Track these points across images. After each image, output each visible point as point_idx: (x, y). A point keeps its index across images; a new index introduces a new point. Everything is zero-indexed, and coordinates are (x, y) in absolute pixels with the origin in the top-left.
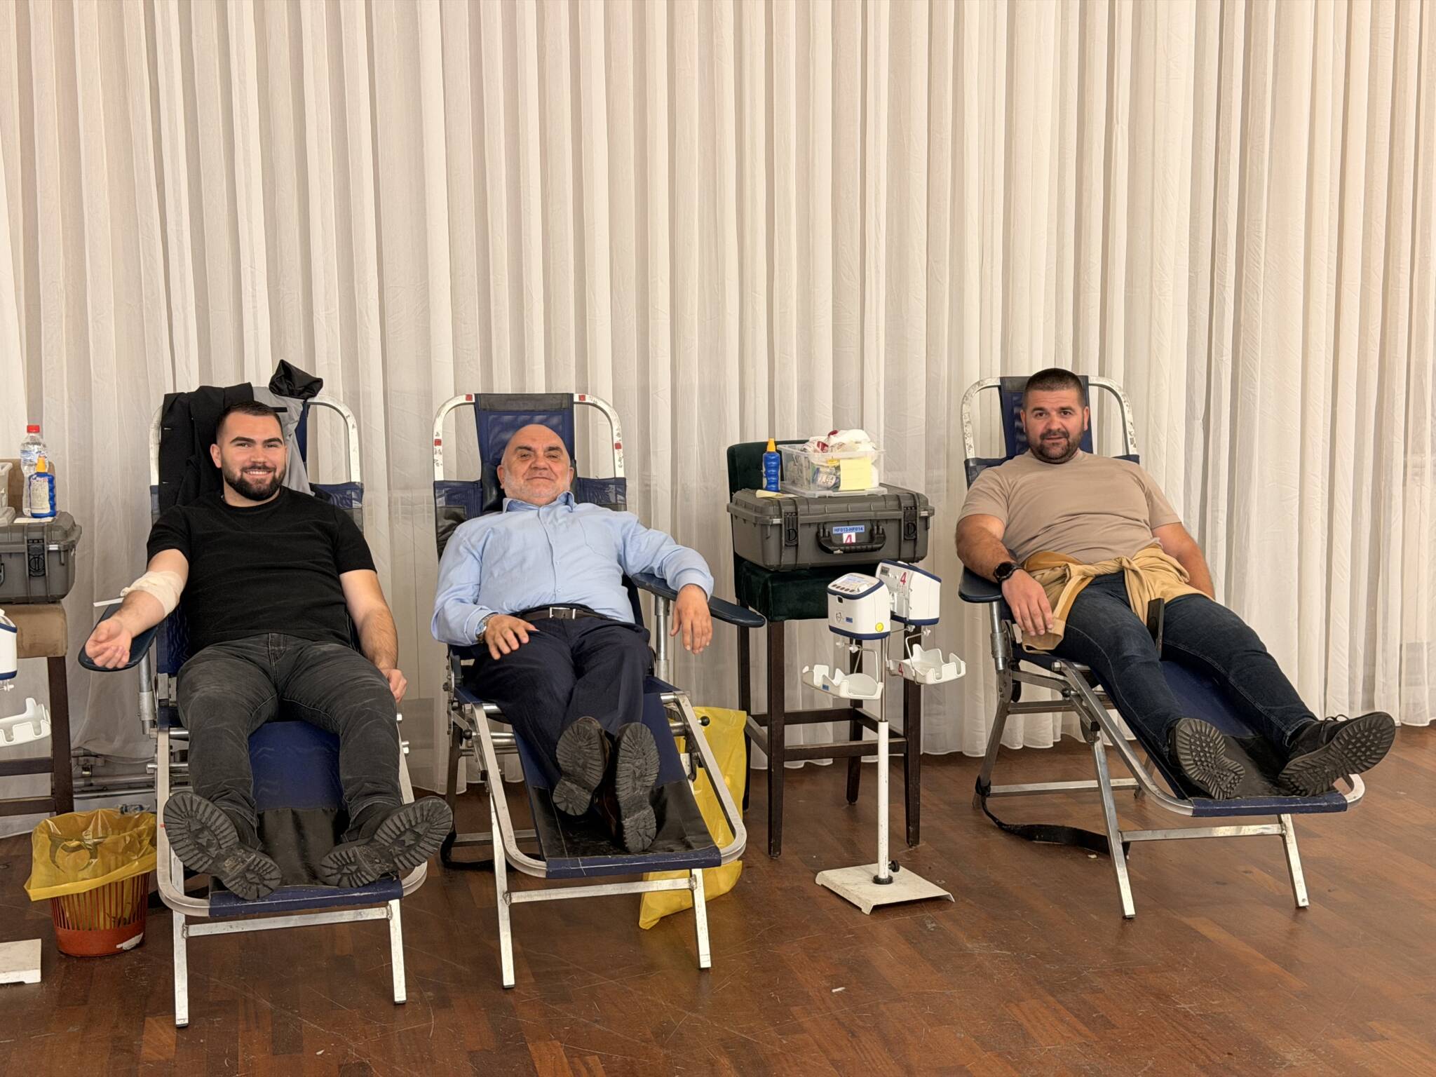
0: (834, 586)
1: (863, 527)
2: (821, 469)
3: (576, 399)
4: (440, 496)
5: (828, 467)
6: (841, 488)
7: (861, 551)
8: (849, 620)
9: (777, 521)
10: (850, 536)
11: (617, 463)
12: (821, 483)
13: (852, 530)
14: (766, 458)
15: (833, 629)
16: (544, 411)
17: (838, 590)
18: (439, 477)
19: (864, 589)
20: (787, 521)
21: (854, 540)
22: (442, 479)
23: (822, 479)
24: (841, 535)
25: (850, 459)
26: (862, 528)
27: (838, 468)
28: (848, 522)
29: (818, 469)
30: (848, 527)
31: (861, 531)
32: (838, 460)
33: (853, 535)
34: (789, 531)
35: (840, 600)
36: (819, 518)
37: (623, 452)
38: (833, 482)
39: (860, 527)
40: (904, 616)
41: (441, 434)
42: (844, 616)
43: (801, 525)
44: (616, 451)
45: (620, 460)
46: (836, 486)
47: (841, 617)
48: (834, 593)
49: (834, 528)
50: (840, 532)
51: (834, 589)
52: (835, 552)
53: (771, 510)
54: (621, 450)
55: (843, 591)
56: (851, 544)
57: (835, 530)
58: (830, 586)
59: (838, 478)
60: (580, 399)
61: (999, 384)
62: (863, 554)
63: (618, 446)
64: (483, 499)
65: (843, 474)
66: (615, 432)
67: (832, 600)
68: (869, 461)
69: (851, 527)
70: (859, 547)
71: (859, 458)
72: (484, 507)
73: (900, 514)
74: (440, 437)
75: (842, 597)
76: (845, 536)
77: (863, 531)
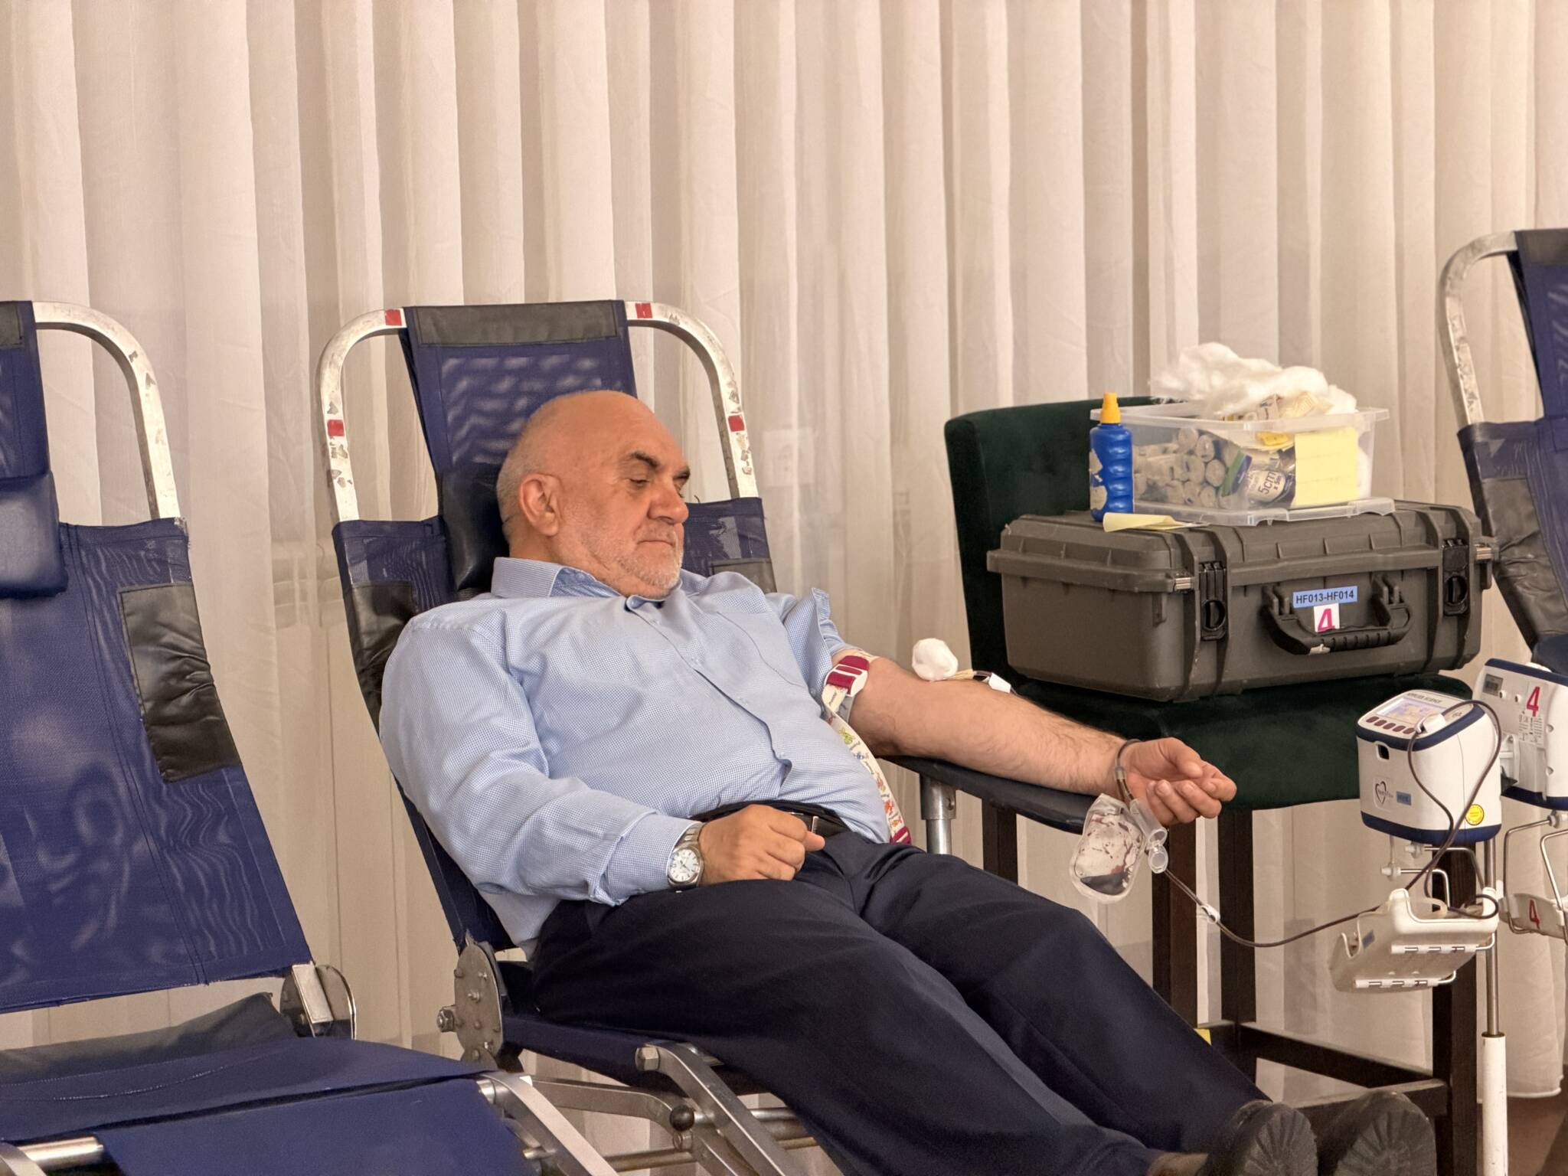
0: (1370, 721)
1: (1355, 589)
2: (1256, 459)
3: (632, 314)
4: (356, 560)
5: (1267, 452)
6: (1298, 501)
7: (1356, 646)
8: (1404, 798)
9: (1184, 583)
10: (1328, 612)
11: (739, 465)
12: (1255, 492)
13: (1332, 597)
14: (1097, 436)
15: (1371, 821)
16: (567, 344)
17: (1380, 730)
18: (349, 510)
19: (1436, 724)
20: (1205, 583)
21: (1336, 623)
22: (356, 517)
23: (1257, 482)
24: (1309, 611)
25: (1313, 432)
26: (1351, 593)
27: (1289, 454)
28: (1325, 581)
29: (1249, 459)
30: (1325, 592)
31: (1350, 600)
32: (1291, 436)
33: (1335, 609)
34: (1207, 606)
35: (1384, 754)
36: (1267, 573)
37: (751, 438)
38: (1281, 486)
39: (1349, 589)
40: (1535, 790)
41: (339, 407)
42: (1393, 789)
43: (1234, 588)
44: (733, 436)
45: (744, 458)
46: (1287, 497)
47: (1385, 793)
48: (1371, 736)
49: (1296, 595)
50: (1307, 604)
51: (1371, 727)
52: (1314, 650)
53: (1162, 559)
54: (744, 433)
55: (1390, 732)
56: (1330, 631)
57: (1298, 599)
58: (1362, 722)
59: (1291, 478)
60: (639, 314)
61: (1513, 247)
62: (1358, 654)
63: (736, 424)
64: (450, 559)
65: (1302, 467)
66: (725, 392)
67: (1368, 752)
68: (1353, 436)
69: (1330, 591)
70: (1350, 637)
71: (1331, 430)
72: (460, 579)
73: (1433, 557)
74: (339, 416)
75: (1388, 745)
76: (1318, 612)
77: (1355, 599)
